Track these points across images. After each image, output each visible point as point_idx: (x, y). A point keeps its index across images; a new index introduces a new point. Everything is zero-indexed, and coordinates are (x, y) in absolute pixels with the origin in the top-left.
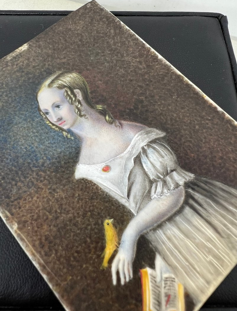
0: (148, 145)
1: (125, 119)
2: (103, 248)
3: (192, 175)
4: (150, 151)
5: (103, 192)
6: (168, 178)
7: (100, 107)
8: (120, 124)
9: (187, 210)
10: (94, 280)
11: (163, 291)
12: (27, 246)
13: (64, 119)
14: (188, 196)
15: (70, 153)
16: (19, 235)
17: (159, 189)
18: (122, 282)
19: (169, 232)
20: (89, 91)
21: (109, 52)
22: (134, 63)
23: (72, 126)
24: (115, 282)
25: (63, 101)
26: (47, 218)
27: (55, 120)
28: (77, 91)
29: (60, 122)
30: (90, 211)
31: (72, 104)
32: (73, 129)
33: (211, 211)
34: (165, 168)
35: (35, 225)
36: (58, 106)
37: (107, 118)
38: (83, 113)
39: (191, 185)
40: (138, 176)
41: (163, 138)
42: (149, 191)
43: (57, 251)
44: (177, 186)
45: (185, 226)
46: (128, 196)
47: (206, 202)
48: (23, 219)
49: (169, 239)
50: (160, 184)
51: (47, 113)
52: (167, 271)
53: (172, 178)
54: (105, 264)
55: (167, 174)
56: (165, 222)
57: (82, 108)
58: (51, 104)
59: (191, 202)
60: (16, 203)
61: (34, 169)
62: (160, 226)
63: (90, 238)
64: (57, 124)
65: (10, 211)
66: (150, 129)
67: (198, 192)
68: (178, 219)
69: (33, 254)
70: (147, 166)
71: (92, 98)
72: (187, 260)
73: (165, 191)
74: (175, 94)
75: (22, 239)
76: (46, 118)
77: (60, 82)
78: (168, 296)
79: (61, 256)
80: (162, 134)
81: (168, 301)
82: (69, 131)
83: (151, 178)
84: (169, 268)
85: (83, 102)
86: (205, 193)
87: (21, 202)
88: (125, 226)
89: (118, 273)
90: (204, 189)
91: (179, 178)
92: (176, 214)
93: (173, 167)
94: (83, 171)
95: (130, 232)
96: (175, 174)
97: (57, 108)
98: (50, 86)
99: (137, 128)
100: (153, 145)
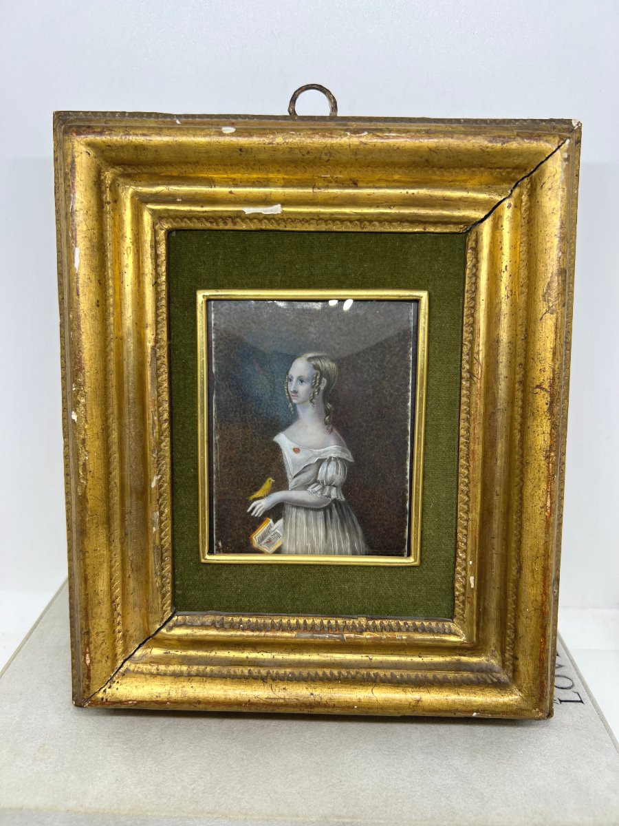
0: (335, 459)
1: (337, 429)
2: (256, 490)
3: (343, 499)
4: (333, 463)
5: (283, 462)
6: (328, 488)
7: (329, 406)
8: (332, 430)
9: (321, 514)
10: (239, 500)
11: (269, 536)
12: (217, 453)
13: (298, 395)
14: (330, 507)
15: (283, 421)
16: (216, 444)
17: (316, 489)
18: (252, 514)
19: (299, 514)
20: (332, 388)
21: (377, 366)
22: (386, 391)
23: (299, 404)
24: (248, 511)
25: (308, 380)
26: (239, 448)
27: (292, 390)
28: (324, 380)
29: (294, 394)
30: (266, 465)
31: (313, 387)
32: (298, 407)
33: (334, 525)
34: (332, 480)
35: (229, 445)
36: (302, 381)
37: (327, 418)
38: (314, 400)
39: (337, 503)
40: (311, 471)
41: (349, 462)
42: (309, 485)
43: (230, 469)
44: (329, 496)
45: (312, 519)
46: (295, 477)
47: (336, 518)
48: (225, 436)
49: (296, 517)
50: (319, 487)
51: (291, 380)
52: (280, 530)
53: (330, 490)
54: (251, 498)
55: (330, 485)
56: (302, 507)
57: (317, 397)
58: (298, 375)
59: (328, 511)
60: (227, 423)
61: (253, 412)
62: (297, 507)
63: (254, 479)
64: (291, 394)
65: (221, 425)
66: (347, 449)
67: (337, 510)
68: (311, 513)
69: (217, 460)
70: (322, 470)
71: (330, 395)
72: (296, 535)
73: (319, 493)
74: (391, 441)
75: (216, 448)
76: (287, 383)
77: (319, 363)
78: (269, 541)
79: (231, 474)
80: (351, 460)
81: (267, 542)
82: (294, 406)
83: (318, 479)
84: (283, 530)
85: (321, 392)
86: (341, 514)
87: (231, 425)
88: (278, 491)
89: (254, 508)
90: (342, 512)
91: (334, 494)
92: (312, 509)
93: (337, 485)
94: (282, 439)
95: (278, 496)
96: (334, 490)
97: (300, 382)
98: (309, 359)
99: (339, 443)
100: (339, 461)
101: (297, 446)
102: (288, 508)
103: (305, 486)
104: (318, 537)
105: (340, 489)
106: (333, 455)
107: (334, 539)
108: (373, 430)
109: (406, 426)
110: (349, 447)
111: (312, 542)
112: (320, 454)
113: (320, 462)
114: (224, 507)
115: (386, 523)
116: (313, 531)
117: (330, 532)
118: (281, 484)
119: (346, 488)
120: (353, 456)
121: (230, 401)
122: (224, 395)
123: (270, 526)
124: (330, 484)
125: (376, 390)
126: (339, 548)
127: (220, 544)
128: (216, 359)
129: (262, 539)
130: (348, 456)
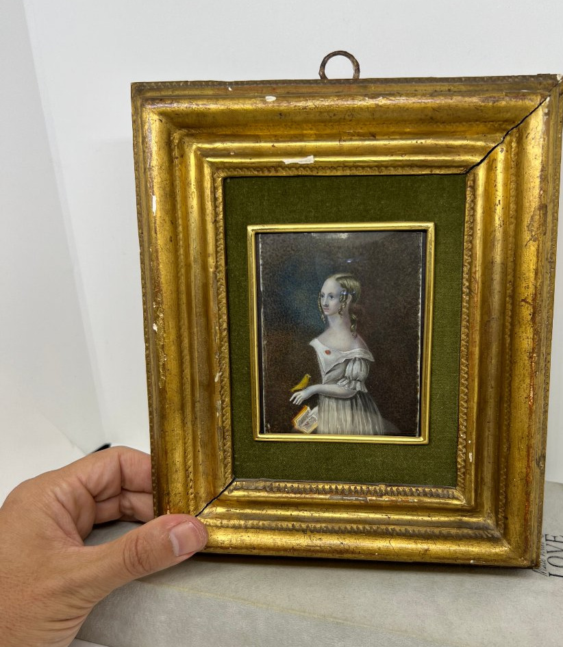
0: (359, 359)
1: (360, 335)
2: (297, 384)
3: (366, 391)
4: (357, 363)
5: (317, 362)
6: (353, 382)
7: (354, 317)
8: (356, 336)
9: (348, 402)
10: (283, 391)
11: (307, 420)
12: (265, 355)
13: (329, 308)
14: (355, 397)
15: (317, 329)
16: (264, 347)
17: (344, 383)
18: (294, 403)
19: (331, 403)
20: (356, 302)
21: (393, 284)
22: (401, 304)
23: (331, 315)
24: (291, 400)
25: (337, 296)
26: (282, 351)
27: (324, 304)
28: (350, 296)
29: (325, 308)
30: (304, 364)
31: (341, 302)
32: (329, 317)
33: (359, 411)
34: (357, 376)
35: (275, 348)
36: (332, 297)
37: (353, 326)
38: (342, 312)
39: (361, 394)
40: (340, 368)
41: (371, 362)
42: (339, 380)
43: (276, 367)
44: (355, 389)
46: (327, 373)
47: (361, 406)
48: (271, 341)
49: (329, 405)
50: (347, 381)
51: (323, 296)
53: (356, 384)
54: (293, 390)
57: (344, 309)
58: (329, 292)
59: (354, 401)
60: (273, 331)
61: (293, 322)
62: (329, 397)
63: (295, 375)
64: (323, 307)
65: (267, 333)
66: (369, 352)
67: (362, 400)
68: (340, 402)
69: (265, 360)
70: (349, 368)
71: (355, 308)
72: (328, 419)
73: (347, 386)
75: (265, 351)
76: (320, 298)
77: (345, 282)
78: (308, 423)
79: (276, 371)
80: (372, 360)
81: (306, 425)
82: (326, 317)
83: (346, 375)
84: (318, 415)
85: (347, 306)
87: (276, 333)
88: (314, 384)
89: (295, 398)
90: (365, 401)
91: (359, 387)
92: (341, 399)
93: (361, 379)
94: (316, 343)
95: (314, 388)
96: (359, 383)
97: (330, 298)
98: (338, 279)
99: (362, 346)
100: (362, 361)
101: (328, 349)
102: (322, 398)
103: (335, 381)
104: (346, 421)
105: (363, 383)
106: (357, 356)
107: (359, 422)
108: (390, 336)
109: (417, 332)
110: (371, 350)
111: (341, 425)
112: (347, 355)
113: (347, 362)
114: (271, 397)
115: (401, 410)
116: (342, 416)
117: (356, 417)
118: (316, 379)
119: (368, 382)
120: (374, 356)
121: (275, 313)
122: (270, 309)
123: (308, 412)
124: (355, 379)
125: (392, 304)
126: (363, 429)
127: (269, 426)
128: (263, 280)
129: (302, 422)
130: (370, 357)
